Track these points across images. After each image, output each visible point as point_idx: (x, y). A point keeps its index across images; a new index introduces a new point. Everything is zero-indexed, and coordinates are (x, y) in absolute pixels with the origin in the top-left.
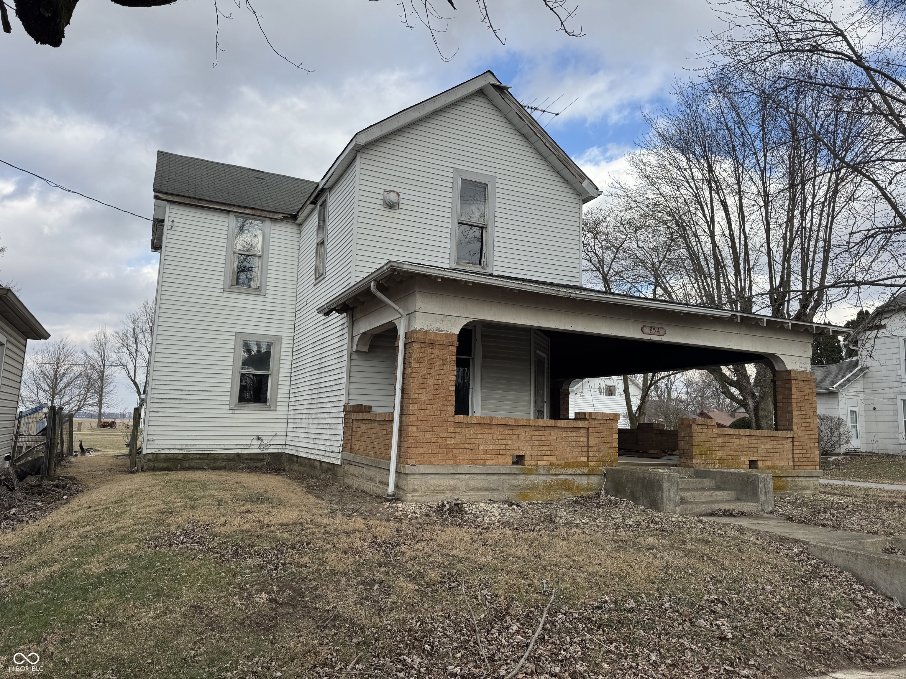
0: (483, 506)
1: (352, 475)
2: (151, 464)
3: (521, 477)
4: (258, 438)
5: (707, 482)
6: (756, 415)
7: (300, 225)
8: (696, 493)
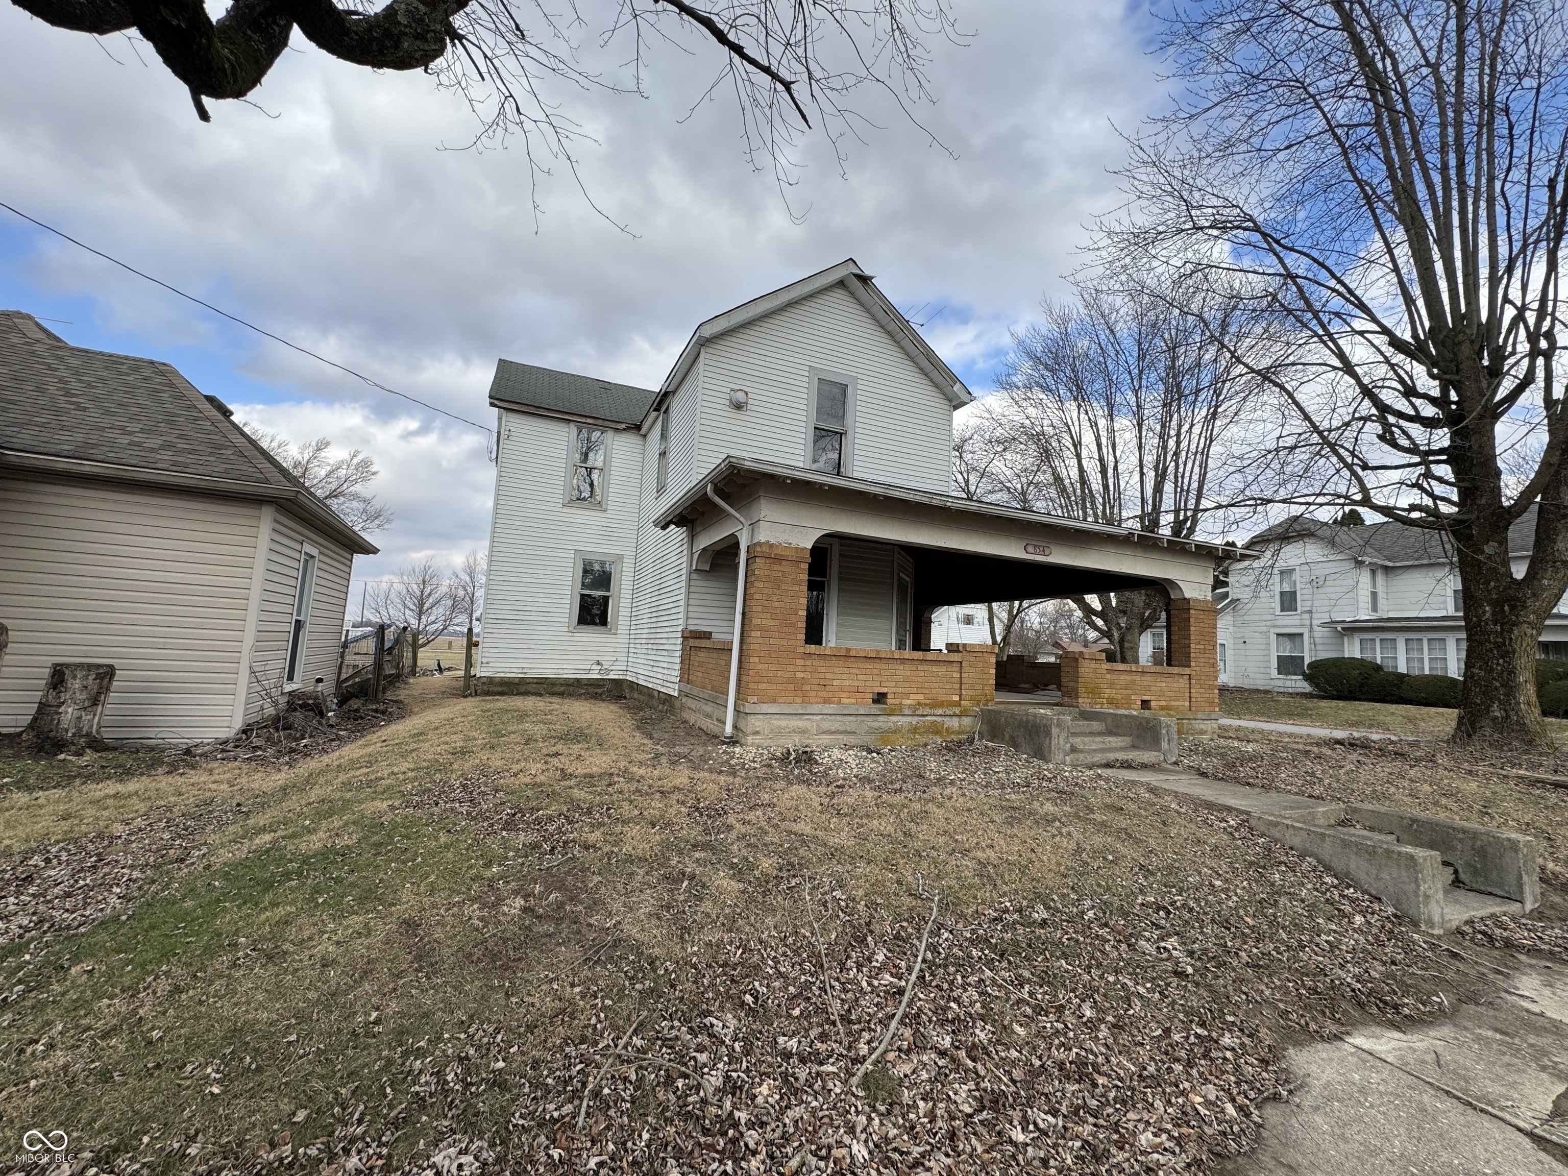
0: (837, 753)
1: (690, 708)
2: (485, 687)
3: (882, 718)
4: (598, 663)
5: (1096, 726)
6: (1122, 647)
7: (645, 436)
8: (1086, 739)
